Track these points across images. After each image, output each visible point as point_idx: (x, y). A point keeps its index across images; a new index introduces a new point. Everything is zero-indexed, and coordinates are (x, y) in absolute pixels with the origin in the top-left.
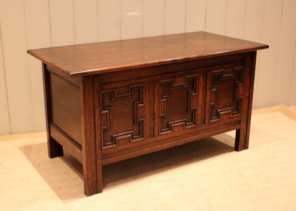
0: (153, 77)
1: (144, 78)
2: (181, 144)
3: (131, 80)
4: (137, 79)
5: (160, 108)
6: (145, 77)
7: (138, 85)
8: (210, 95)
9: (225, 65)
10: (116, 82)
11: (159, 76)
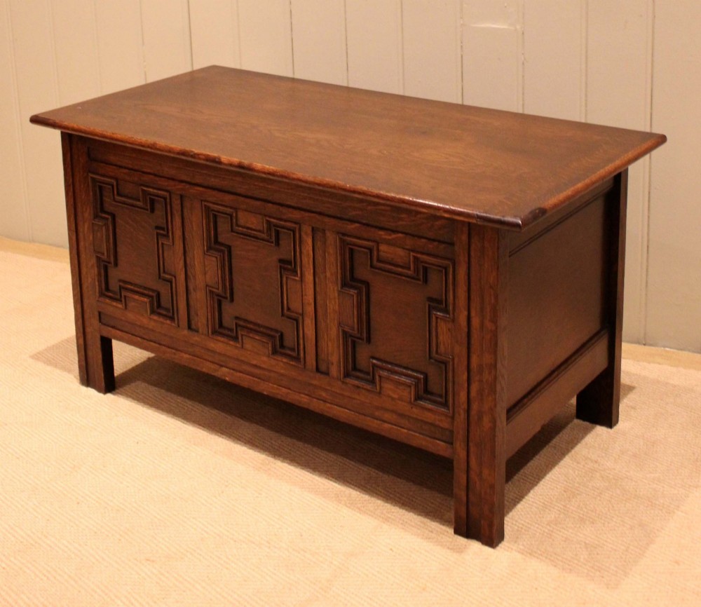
0: (188, 186)
1: (168, 178)
2: (265, 393)
3: (143, 172)
4: (155, 175)
5: (207, 269)
6: (173, 179)
7: (155, 191)
8: (339, 299)
9: (381, 233)
10: (116, 165)
11: (201, 189)
